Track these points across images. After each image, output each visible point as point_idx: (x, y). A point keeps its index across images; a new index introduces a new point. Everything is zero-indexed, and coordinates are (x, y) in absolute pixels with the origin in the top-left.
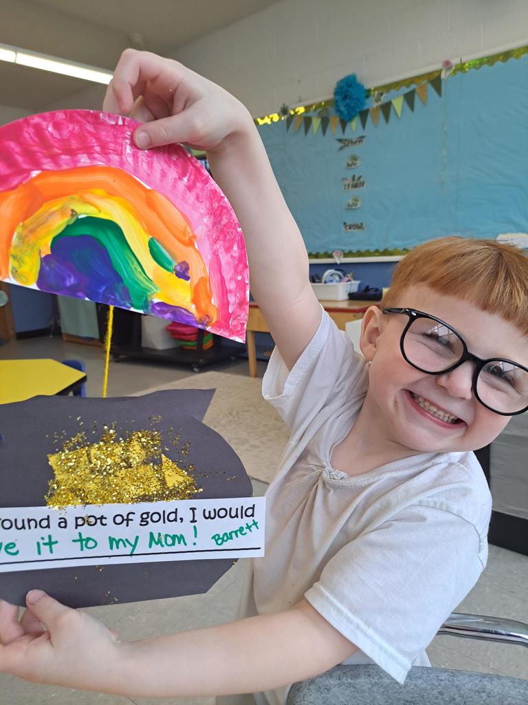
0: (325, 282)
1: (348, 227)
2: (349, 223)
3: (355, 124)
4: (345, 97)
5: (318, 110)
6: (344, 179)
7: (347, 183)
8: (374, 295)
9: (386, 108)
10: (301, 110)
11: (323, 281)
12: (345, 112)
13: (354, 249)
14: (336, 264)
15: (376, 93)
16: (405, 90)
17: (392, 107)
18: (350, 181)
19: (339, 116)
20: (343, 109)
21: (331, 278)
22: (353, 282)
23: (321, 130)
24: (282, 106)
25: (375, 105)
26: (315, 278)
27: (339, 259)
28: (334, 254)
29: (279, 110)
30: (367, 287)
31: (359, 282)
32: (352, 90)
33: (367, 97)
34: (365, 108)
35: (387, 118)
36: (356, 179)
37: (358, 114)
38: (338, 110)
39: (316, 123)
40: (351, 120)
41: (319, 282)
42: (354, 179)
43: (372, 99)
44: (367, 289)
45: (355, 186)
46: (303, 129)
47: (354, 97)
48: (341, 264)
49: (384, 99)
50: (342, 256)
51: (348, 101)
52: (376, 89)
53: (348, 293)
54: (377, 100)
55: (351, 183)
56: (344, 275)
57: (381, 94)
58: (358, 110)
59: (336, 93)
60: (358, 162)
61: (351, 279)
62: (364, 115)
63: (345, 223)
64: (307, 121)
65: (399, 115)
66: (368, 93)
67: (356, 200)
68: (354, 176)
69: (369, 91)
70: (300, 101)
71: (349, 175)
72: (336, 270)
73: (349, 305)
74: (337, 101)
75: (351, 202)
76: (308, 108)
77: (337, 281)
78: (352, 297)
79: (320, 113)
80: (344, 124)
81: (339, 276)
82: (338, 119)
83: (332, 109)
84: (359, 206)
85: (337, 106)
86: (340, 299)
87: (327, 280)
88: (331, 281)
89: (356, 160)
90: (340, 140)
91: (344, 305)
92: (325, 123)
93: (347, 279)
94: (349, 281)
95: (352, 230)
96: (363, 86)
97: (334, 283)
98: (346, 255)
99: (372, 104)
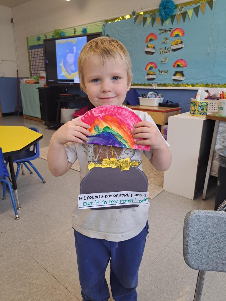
0: (149, 97)
1: (160, 72)
2: (161, 70)
3: (168, 22)
4: (165, 8)
5: (150, 14)
6: (161, 49)
7: (162, 50)
8: (171, 105)
9: (184, 15)
10: (142, 13)
11: (148, 97)
12: (164, 16)
13: (163, 83)
14: (154, 89)
15: (180, 6)
16: (195, 6)
17: (187, 14)
18: (163, 50)
19: (161, 18)
20: (163, 14)
21: (151, 96)
22: (161, 98)
23: (151, 24)
24: (133, 11)
25: (179, 13)
26: (144, 96)
27: (155, 87)
28: (153, 84)
29: (131, 13)
30: (168, 101)
31: (163, 98)
32: (168, 4)
33: (175, 8)
34: (174, 14)
35: (184, 19)
36: (166, 49)
37: (170, 17)
38: (161, 14)
39: (149, 20)
40: (166, 20)
41: (145, 97)
42: (165, 49)
43: (178, 9)
44: (167, 102)
45: (166, 52)
46: (142, 23)
47: (169, 8)
48: (156, 89)
49: (183, 10)
50: (157, 86)
51: (166, 10)
52: (180, 4)
53: (158, 103)
54: (180, 11)
55: (164, 51)
56: (157, 95)
57: (183, 7)
58: (170, 15)
59: (160, 6)
60: (168, 41)
61: (161, 97)
62: (173, 17)
63: (159, 70)
64: (145, 19)
65: (190, 19)
66: (176, 6)
67: (166, 59)
68: (165, 47)
69: (176, 5)
70: (142, 9)
71: (163, 46)
72: (154, 92)
73: (159, 109)
74: (161, 10)
75: (163, 60)
76: (145, 13)
77: (154, 97)
78: (160, 105)
79: (151, 16)
80: (163, 21)
81: (155, 95)
82: (160, 19)
83: (157, 14)
84: (166, 62)
85: (161, 12)
86: (155, 106)
87: (149, 96)
88: (151, 97)
89: (167, 39)
90: (160, 30)
91: (157, 109)
92: (153, 20)
93: (159, 96)
94: (160, 97)
95: (162, 73)
96: (174, 3)
97: (153, 98)
98: (158, 85)
99: (177, 12)
